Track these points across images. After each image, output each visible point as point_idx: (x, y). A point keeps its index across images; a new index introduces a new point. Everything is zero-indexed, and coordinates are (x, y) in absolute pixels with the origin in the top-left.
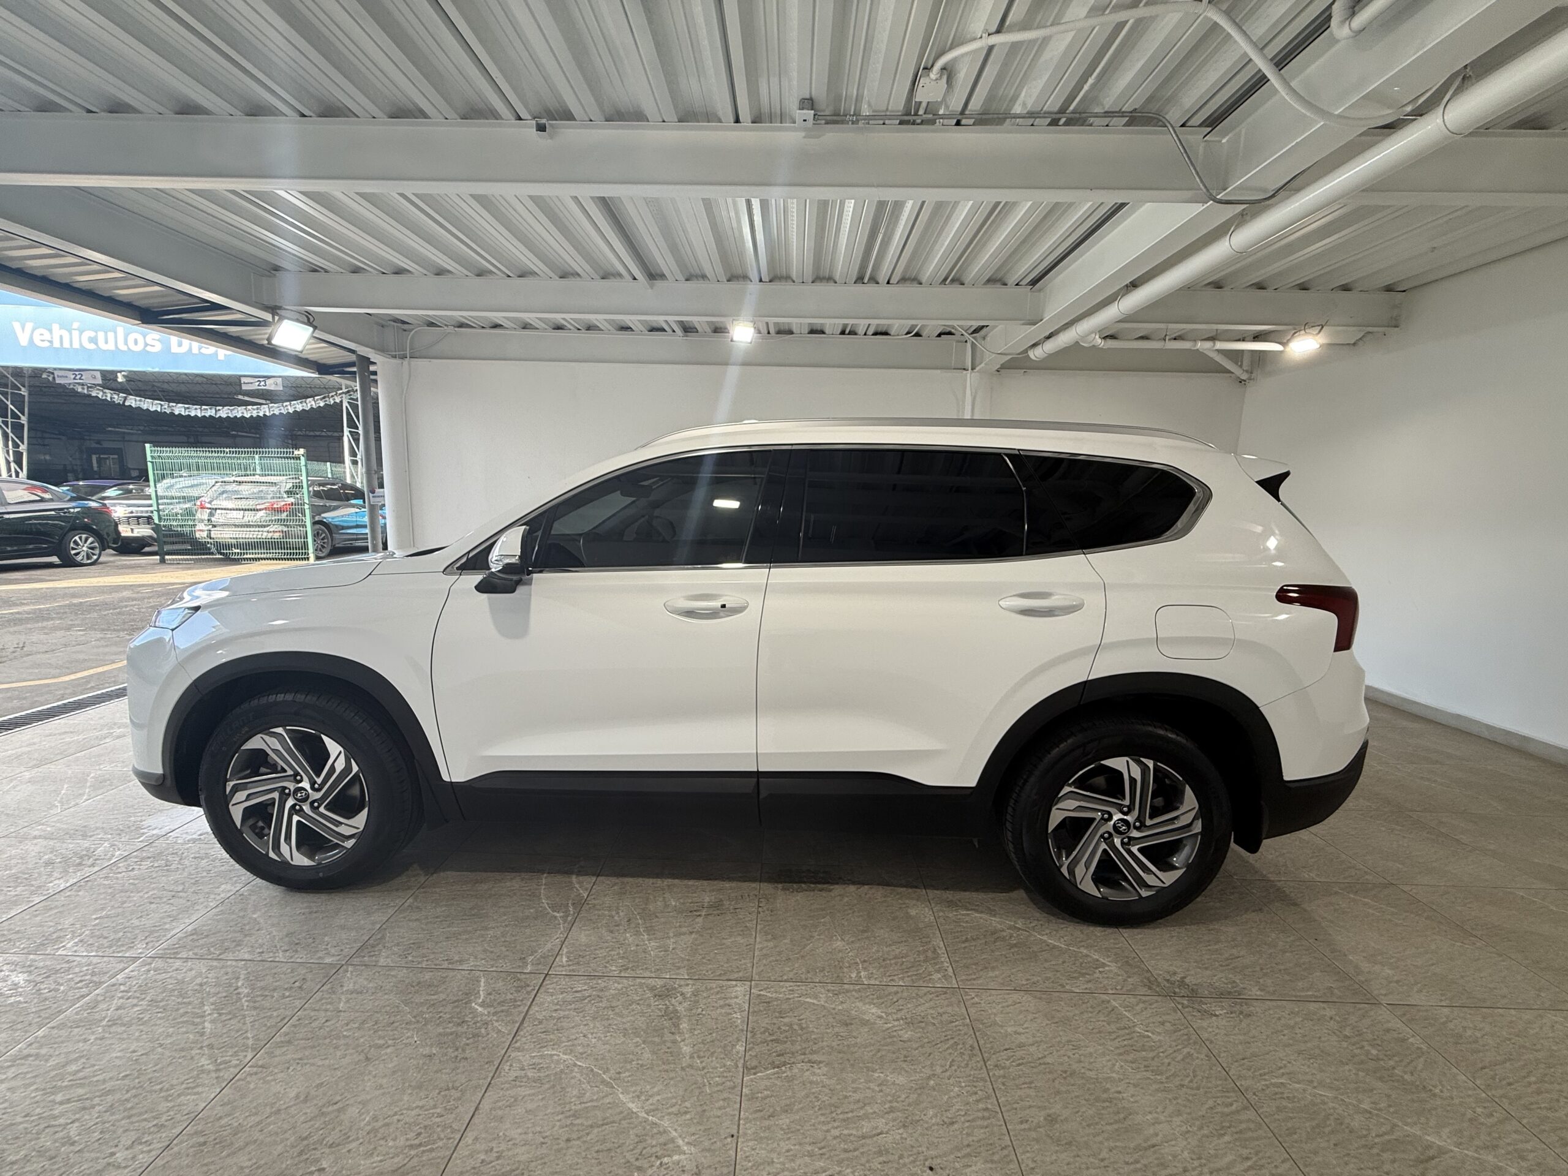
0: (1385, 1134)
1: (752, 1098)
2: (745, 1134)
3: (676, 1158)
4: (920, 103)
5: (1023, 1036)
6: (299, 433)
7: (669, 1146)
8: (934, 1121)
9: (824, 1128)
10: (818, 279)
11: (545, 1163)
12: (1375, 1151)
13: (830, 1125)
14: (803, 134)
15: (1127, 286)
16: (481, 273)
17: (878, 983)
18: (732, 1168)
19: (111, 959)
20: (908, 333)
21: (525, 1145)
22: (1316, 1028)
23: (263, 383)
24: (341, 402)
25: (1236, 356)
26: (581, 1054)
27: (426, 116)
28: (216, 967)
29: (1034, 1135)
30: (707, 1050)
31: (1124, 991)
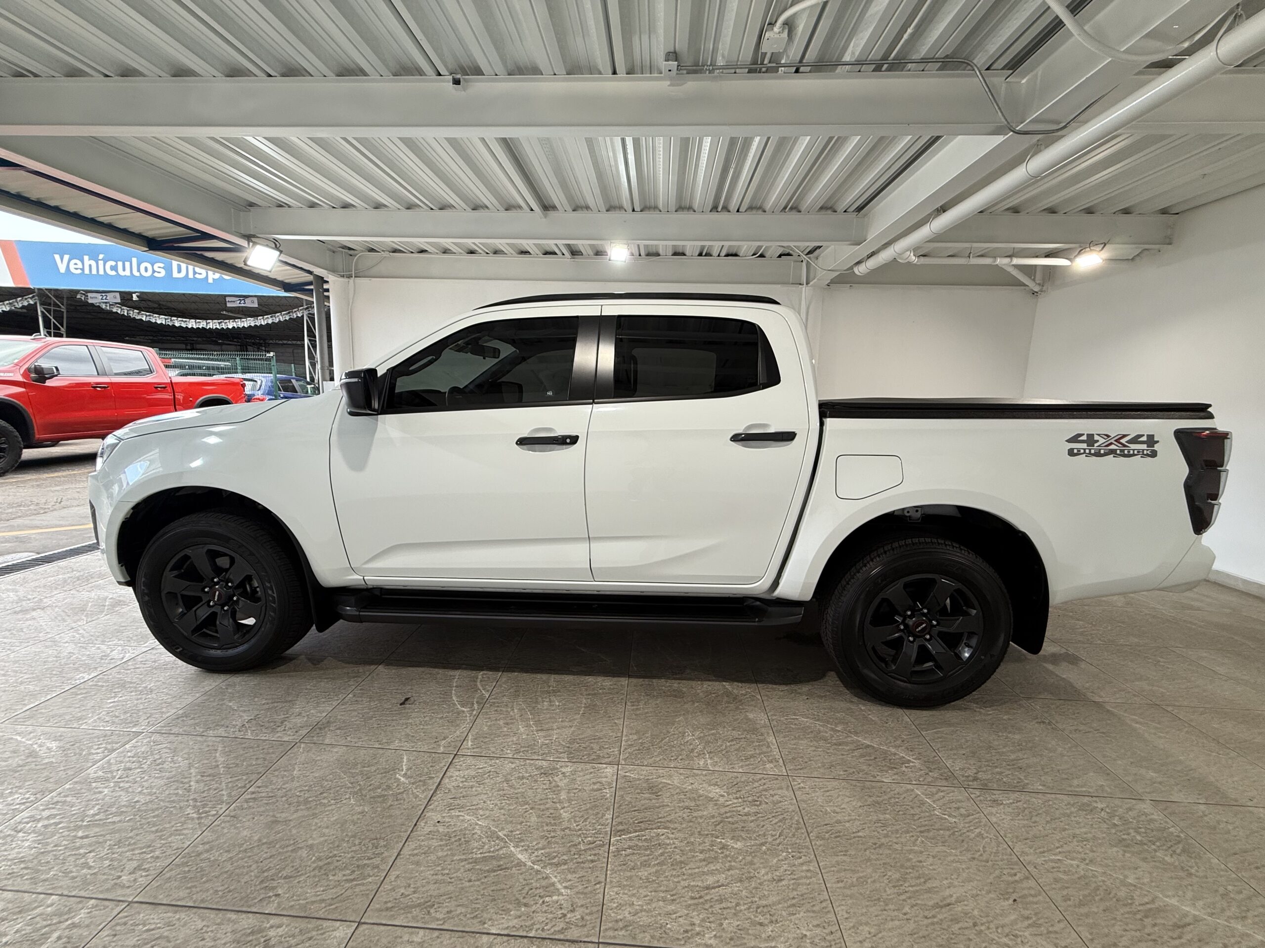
0: (1147, 903)
1: (618, 855)
2: (611, 882)
3: (555, 898)
4: (766, 53)
5: (840, 815)
6: (271, 341)
7: (550, 889)
8: (766, 877)
9: (676, 880)
10: (680, 208)
11: (451, 898)
12: (1138, 916)
13: (680, 878)
14: (668, 83)
15: (937, 209)
16: (410, 207)
17: (721, 769)
18: (600, 908)
19: (122, 733)
20: (754, 255)
21: (435, 883)
22: (1089, 817)
23: (243, 302)
24: (303, 316)
25: (1029, 271)
26: (481, 816)
27: (365, 74)
28: (200, 742)
29: (848, 892)
30: (582, 816)
31: (926, 782)
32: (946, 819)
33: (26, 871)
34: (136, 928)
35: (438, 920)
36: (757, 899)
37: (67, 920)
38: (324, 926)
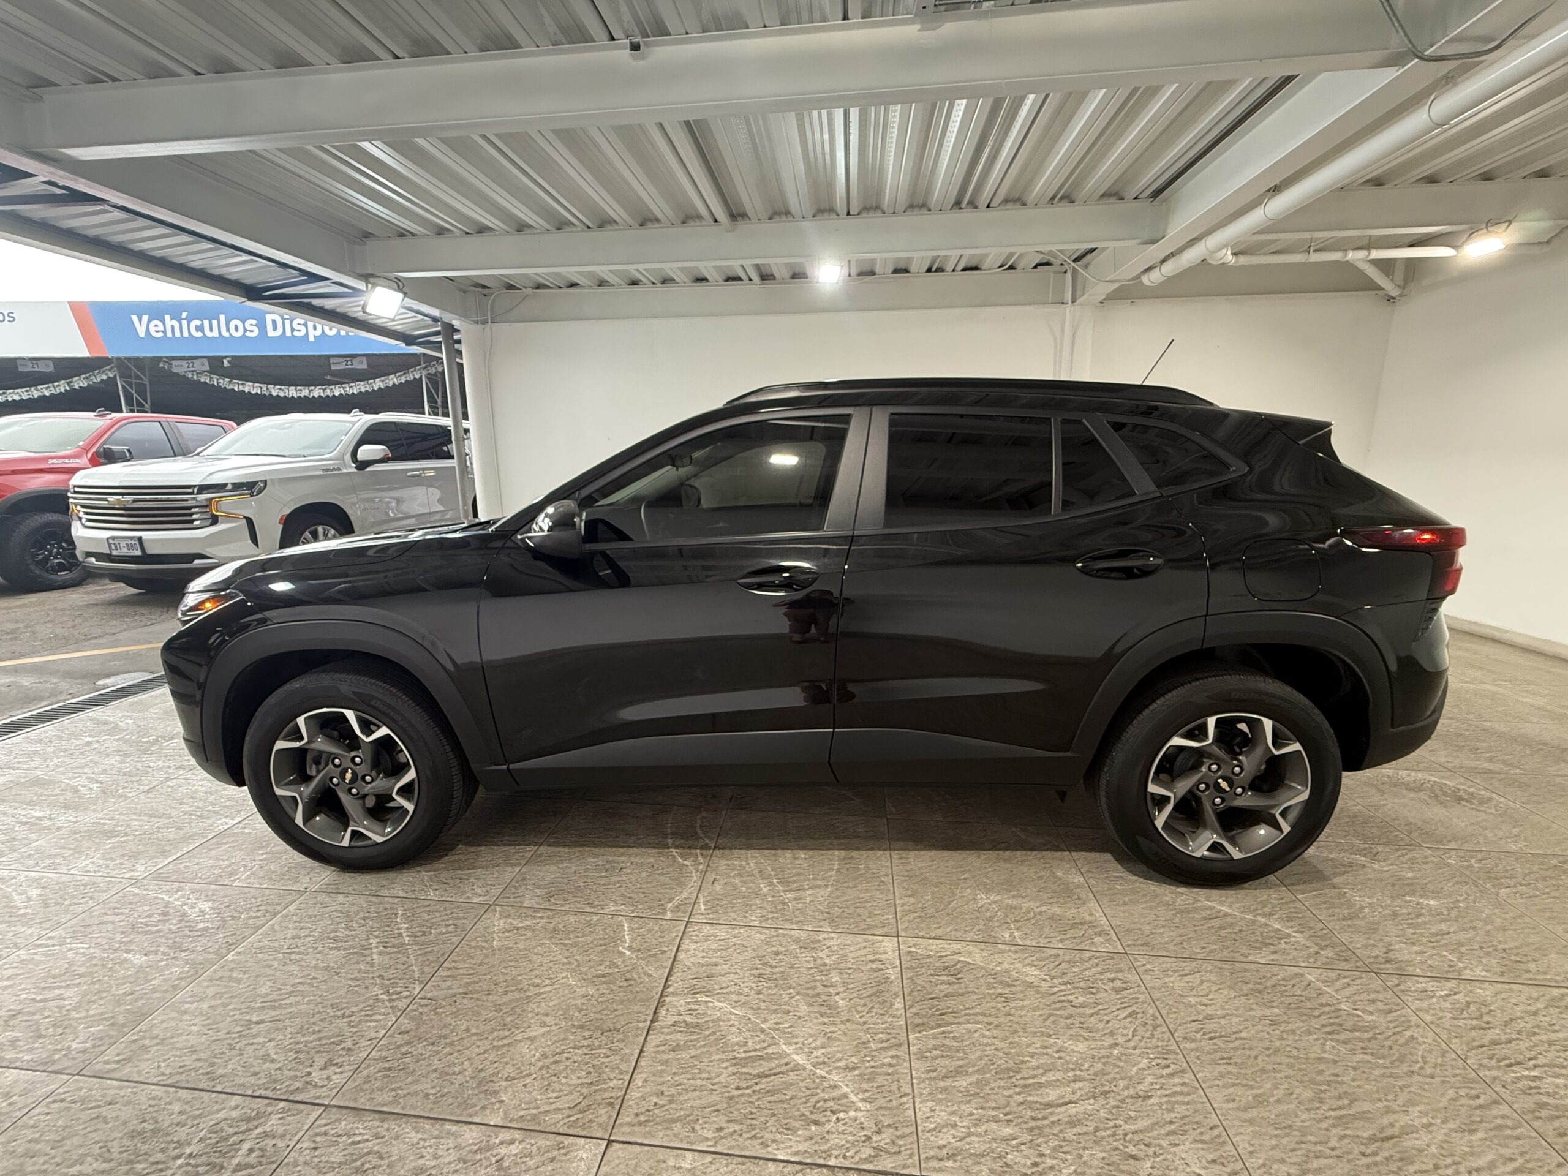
1: (922, 1057)
2: (921, 1094)
5: (1209, 1008)
7: (842, 1102)
8: (1126, 1093)
9: (1007, 1093)
10: (911, 207)
11: (718, 1110)
13: (1012, 1091)
15: (1271, 189)
17: (1035, 944)
18: (914, 1129)
20: (1001, 267)
21: (695, 1090)
23: (350, 362)
25: (1387, 267)
26: (736, 1002)
27: (519, 46)
28: (375, 903)
29: (1245, 1115)
30: (865, 1005)
31: (1318, 964)
32: (1358, 1016)
33: (199, 1064)
34: (339, 1139)
35: (707, 1139)
36: (1122, 1123)
37: (256, 1127)
38: (566, 1143)
